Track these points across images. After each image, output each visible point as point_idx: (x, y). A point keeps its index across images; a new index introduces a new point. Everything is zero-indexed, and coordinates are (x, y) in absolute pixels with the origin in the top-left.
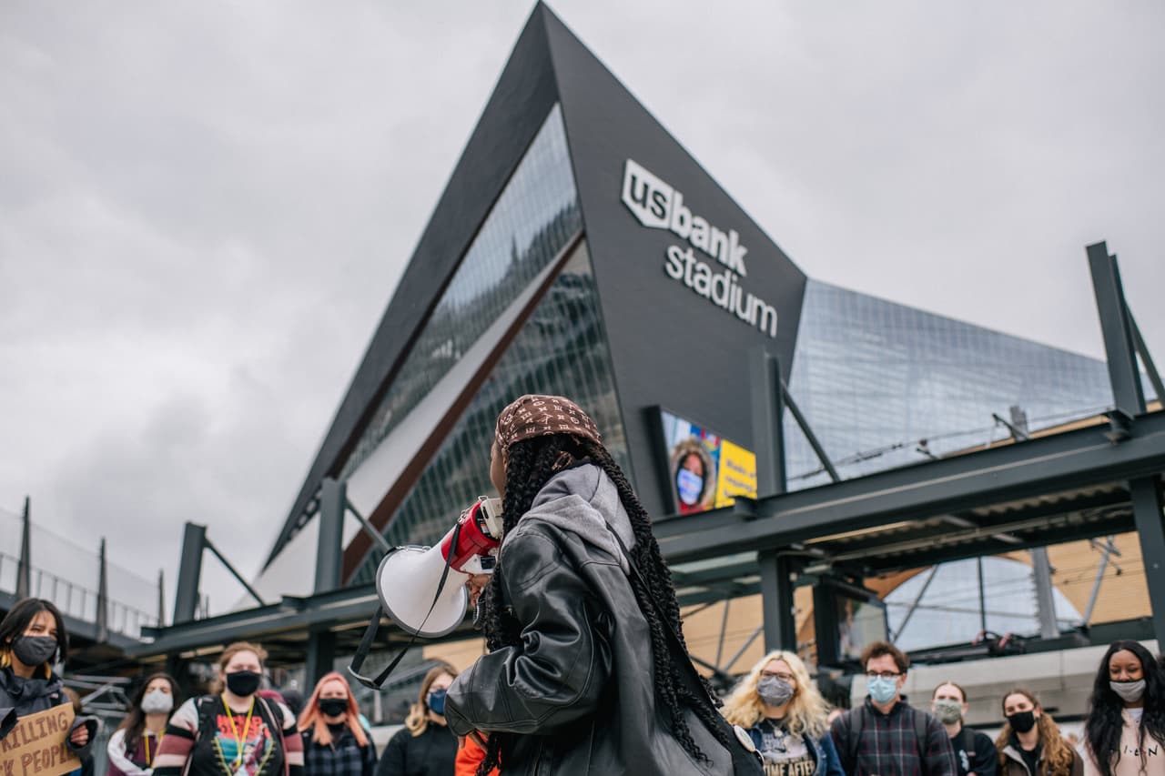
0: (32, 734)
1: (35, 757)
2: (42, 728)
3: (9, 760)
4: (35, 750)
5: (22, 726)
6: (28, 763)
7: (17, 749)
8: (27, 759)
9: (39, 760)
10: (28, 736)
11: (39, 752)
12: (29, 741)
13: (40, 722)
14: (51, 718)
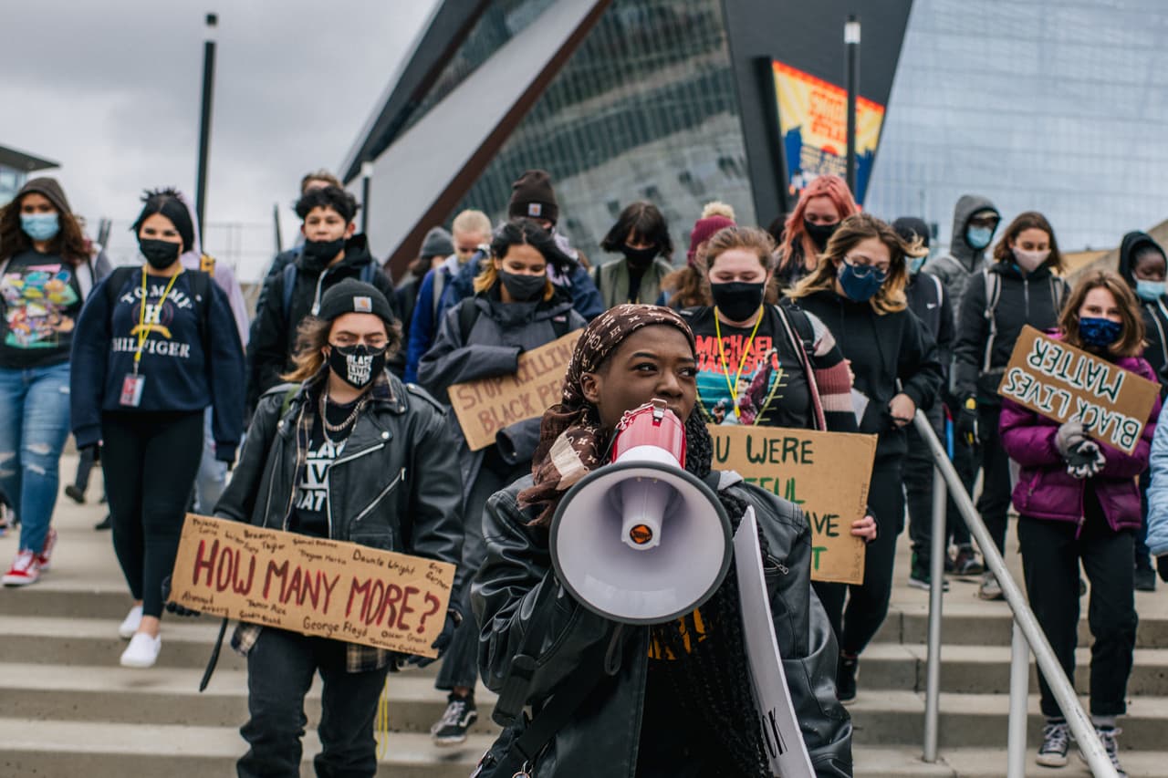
0: (544, 365)
1: (552, 388)
2: (553, 358)
3: (524, 394)
4: (551, 381)
5: (531, 361)
6: (546, 393)
7: (531, 383)
8: (543, 391)
9: (558, 390)
10: (540, 368)
11: (555, 382)
12: (543, 373)
13: (550, 353)
14: (561, 347)
